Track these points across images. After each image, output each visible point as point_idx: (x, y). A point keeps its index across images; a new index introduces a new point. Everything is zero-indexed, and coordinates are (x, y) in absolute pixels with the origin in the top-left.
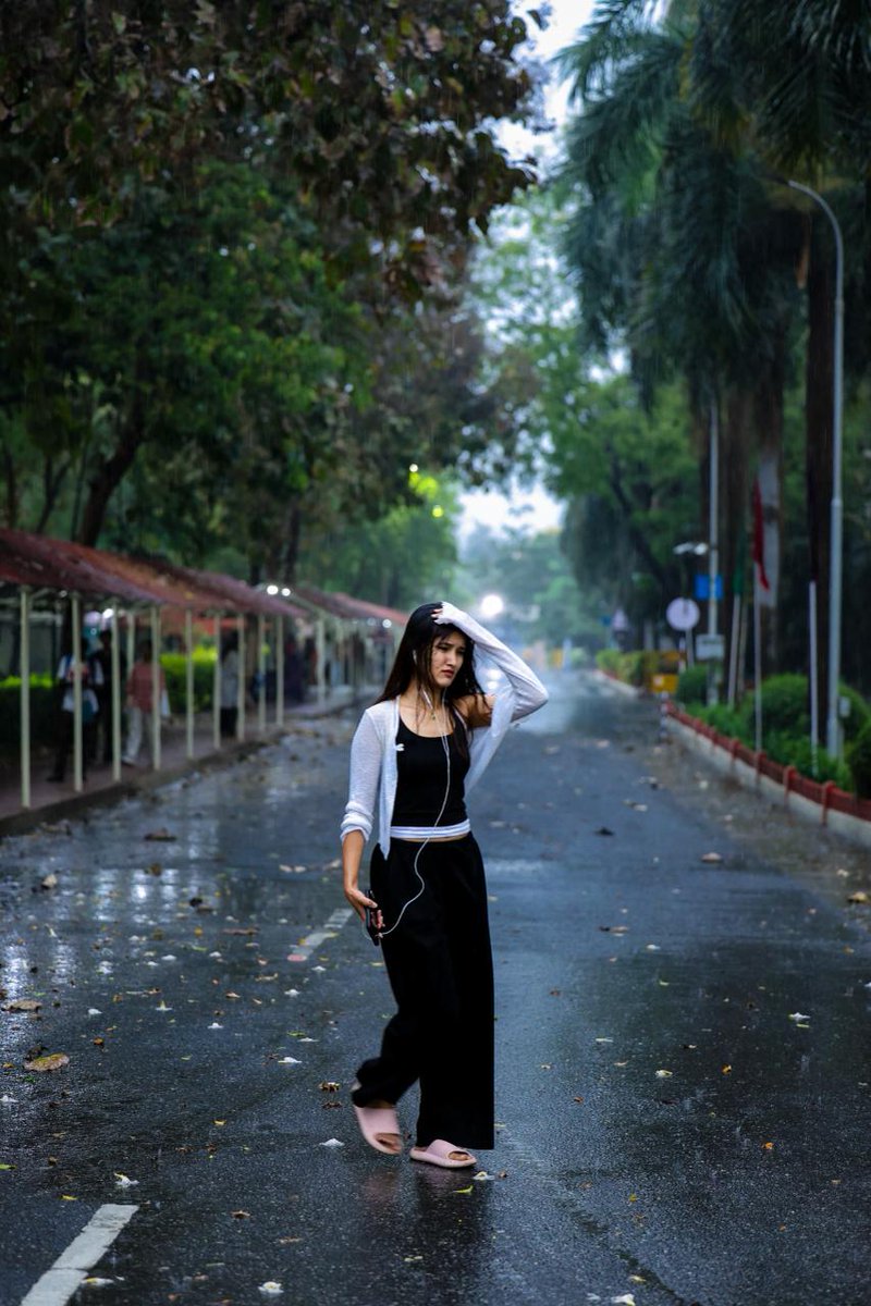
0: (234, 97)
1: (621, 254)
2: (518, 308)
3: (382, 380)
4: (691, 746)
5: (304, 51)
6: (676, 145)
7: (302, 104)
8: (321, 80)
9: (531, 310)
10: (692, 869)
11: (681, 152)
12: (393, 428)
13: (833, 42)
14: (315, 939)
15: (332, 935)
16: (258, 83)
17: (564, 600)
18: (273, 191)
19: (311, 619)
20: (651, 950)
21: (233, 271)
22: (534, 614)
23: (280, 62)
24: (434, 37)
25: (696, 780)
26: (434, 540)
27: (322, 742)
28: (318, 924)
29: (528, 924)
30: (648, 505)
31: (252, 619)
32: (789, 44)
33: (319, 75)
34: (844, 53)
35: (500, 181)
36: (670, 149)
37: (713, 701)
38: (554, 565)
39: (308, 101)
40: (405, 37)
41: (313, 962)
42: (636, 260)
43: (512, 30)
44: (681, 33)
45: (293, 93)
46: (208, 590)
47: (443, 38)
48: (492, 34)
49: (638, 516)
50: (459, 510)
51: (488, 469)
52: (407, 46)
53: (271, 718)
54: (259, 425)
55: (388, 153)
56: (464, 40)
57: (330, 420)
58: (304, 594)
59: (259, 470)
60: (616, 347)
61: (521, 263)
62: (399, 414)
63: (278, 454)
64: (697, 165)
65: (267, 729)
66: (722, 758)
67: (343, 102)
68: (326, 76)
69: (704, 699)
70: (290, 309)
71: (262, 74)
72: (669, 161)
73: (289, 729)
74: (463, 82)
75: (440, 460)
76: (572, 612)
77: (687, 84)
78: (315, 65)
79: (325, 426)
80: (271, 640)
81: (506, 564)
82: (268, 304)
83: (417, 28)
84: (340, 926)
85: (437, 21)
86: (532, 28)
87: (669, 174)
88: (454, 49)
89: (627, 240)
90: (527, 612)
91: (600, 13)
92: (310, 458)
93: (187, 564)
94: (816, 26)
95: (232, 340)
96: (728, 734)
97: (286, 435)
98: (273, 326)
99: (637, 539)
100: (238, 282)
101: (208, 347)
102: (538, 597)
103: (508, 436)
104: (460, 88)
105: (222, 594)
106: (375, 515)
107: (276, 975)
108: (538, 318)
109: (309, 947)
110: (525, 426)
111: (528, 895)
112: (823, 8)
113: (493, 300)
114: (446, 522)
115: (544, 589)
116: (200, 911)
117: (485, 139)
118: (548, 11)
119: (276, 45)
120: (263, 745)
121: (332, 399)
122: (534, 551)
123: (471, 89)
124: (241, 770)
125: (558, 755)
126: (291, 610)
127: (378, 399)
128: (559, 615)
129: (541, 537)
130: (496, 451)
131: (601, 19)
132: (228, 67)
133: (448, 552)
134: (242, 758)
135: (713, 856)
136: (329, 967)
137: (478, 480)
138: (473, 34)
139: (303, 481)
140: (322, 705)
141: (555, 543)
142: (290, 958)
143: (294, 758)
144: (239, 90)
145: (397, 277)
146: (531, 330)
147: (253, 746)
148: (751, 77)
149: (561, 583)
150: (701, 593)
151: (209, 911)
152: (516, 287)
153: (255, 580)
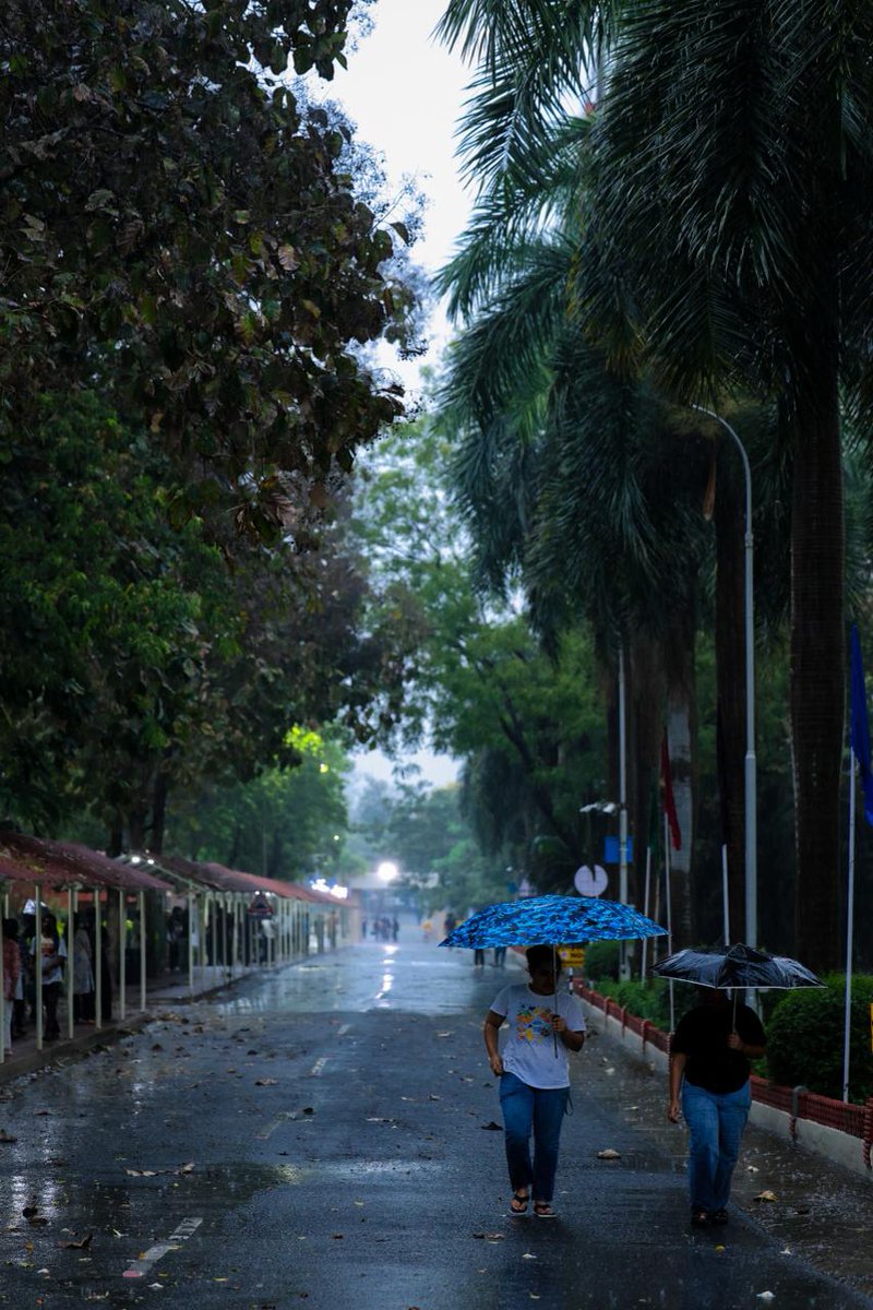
0: (67, 322)
1: (516, 486)
2: (402, 547)
3: (253, 627)
4: (602, 1027)
5: (144, 273)
6: (567, 368)
7: (142, 329)
8: (163, 303)
9: (417, 547)
10: (586, 1167)
11: (575, 374)
12: (263, 678)
13: (722, 254)
14: (154, 1253)
15: (176, 1248)
16: (94, 307)
17: (467, 864)
18: (123, 420)
19: (180, 890)
20: (525, 1259)
21: (79, 511)
22: (433, 881)
23: (118, 285)
24: (287, 255)
25: (602, 1065)
26: (322, 801)
27: (190, 1028)
28: (162, 1236)
29: (393, 1232)
30: (553, 762)
31: (112, 893)
32: (675, 258)
33: (161, 299)
34: (733, 269)
35: (361, 411)
36: (563, 369)
37: (625, 977)
38: (454, 827)
39: (148, 326)
40: (255, 257)
41: (150, 1278)
42: (531, 491)
43: (375, 245)
44: (570, 243)
45: (131, 317)
46: (60, 862)
47: (297, 256)
48: (354, 250)
49: (543, 774)
50: (349, 767)
51: (373, 722)
52: (259, 267)
53: (133, 1003)
54: (112, 679)
55: (238, 382)
56: (320, 258)
57: (190, 671)
58: (171, 863)
59: (116, 727)
60: (513, 585)
61: (405, 497)
62: (271, 663)
63: (134, 711)
64: (590, 387)
65: (128, 1016)
66: (633, 1039)
67: (189, 328)
68: (169, 299)
69: (615, 976)
70: (147, 551)
71: (97, 297)
72: (560, 383)
73: (154, 1015)
74: (320, 304)
75: (318, 714)
76: (475, 878)
77: (576, 300)
78: (154, 287)
79: (187, 679)
80: (134, 915)
81: (402, 826)
82: (122, 544)
83: (269, 247)
84: (186, 1238)
85: (290, 238)
86: (398, 242)
87: (561, 397)
88: (311, 267)
89: (521, 469)
90: (425, 880)
91: (479, 219)
92: (171, 714)
93: (37, 834)
94: (703, 238)
95: (77, 587)
96: (639, 1014)
97: (142, 690)
98: (126, 570)
99: (542, 798)
100: (85, 523)
101: (51, 597)
102: (436, 863)
103: (395, 686)
104: (317, 311)
105: (75, 867)
106: (249, 775)
107: (107, 1294)
108: (427, 556)
109: (148, 1261)
110: (413, 674)
111: (401, 1199)
112: (710, 218)
113: (375, 538)
114: (333, 781)
115: (444, 853)
116: (32, 1223)
117: (348, 366)
118: (416, 223)
119: (114, 266)
120: (124, 1034)
121: (192, 647)
122: (432, 810)
123: (329, 312)
124: (98, 1062)
125: (450, 1039)
126: (156, 883)
127: (247, 648)
128: (461, 881)
129: (439, 794)
130: (382, 701)
131: (483, 225)
132: (61, 289)
133: (337, 815)
134: (99, 1048)
135: (610, 1152)
136: (167, 1283)
137: (363, 735)
138: (331, 251)
139: (162, 740)
140: (193, 988)
141: (454, 800)
142: (126, 1274)
143: (157, 1048)
144: (73, 315)
145: (244, 518)
146: (418, 570)
147: (114, 1035)
148: (642, 292)
149: (462, 846)
150: (610, 859)
151: (44, 1222)
152: (400, 522)
153: (115, 849)
